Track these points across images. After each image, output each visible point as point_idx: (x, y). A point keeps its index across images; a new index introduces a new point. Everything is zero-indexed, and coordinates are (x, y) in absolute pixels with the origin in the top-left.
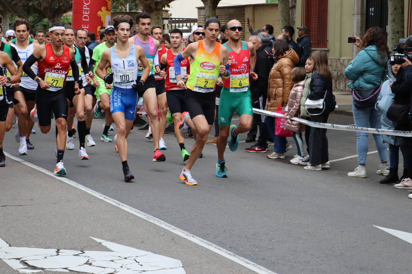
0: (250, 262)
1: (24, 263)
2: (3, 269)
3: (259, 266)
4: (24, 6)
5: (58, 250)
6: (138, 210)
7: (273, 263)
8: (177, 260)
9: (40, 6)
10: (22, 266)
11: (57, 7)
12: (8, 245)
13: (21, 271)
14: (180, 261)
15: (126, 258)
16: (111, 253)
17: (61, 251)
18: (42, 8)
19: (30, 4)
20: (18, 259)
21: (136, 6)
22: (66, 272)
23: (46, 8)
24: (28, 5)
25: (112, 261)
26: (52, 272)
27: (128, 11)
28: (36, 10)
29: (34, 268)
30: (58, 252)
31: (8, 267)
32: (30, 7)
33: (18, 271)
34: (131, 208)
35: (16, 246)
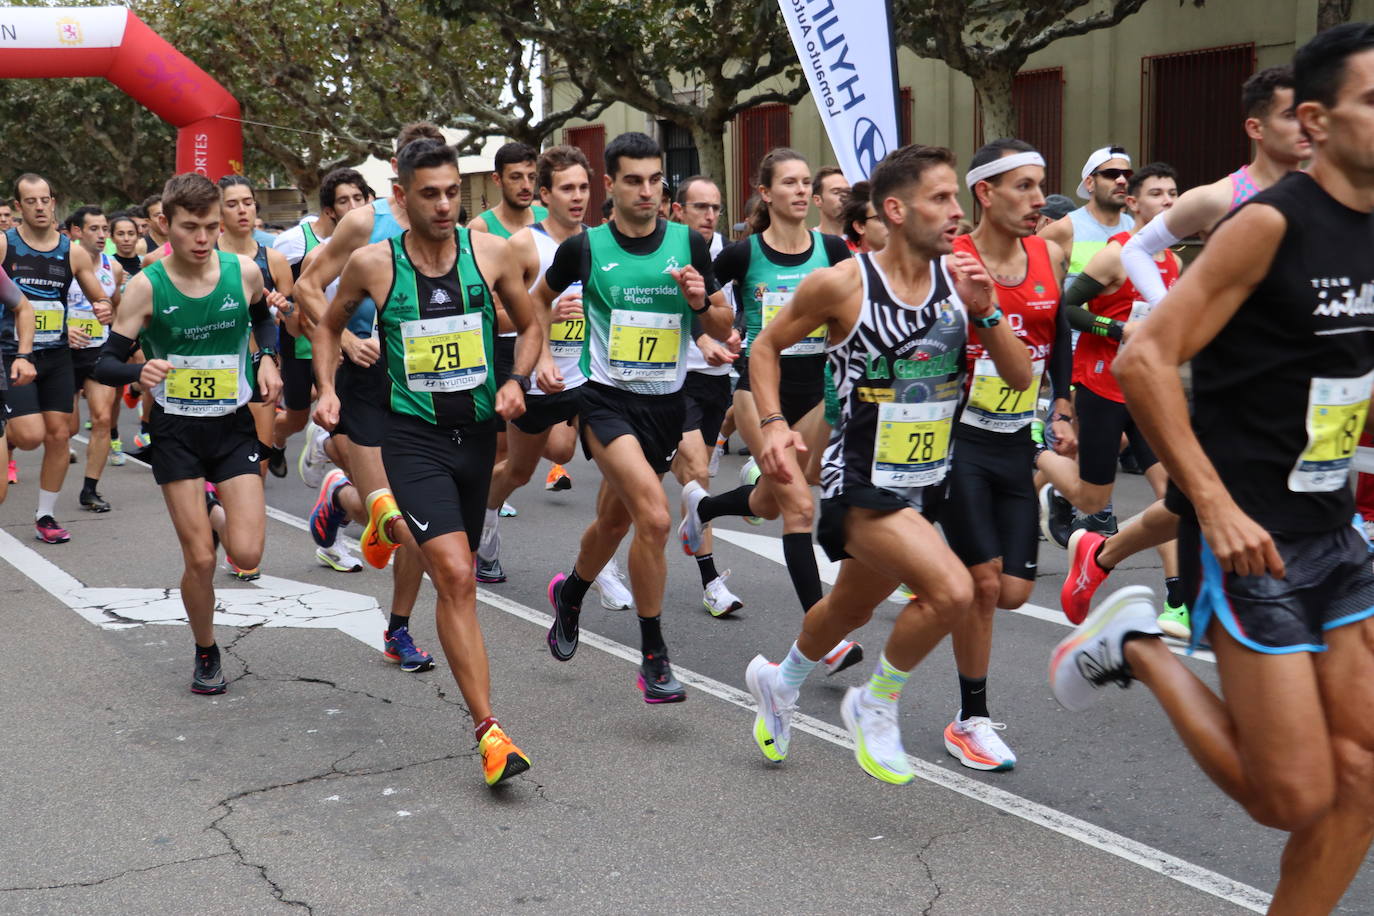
0: (491, 594)
1: (110, 613)
2: (75, 625)
3: (506, 600)
4: (92, 184)
5: (168, 590)
6: (301, 520)
7: (529, 594)
8: (368, 598)
9: (122, 184)
10: (107, 618)
11: (149, 185)
12: (81, 585)
13: (106, 627)
14: (374, 599)
15: (283, 598)
16: (257, 590)
17: (171, 591)
18: (125, 188)
19: (104, 181)
20: (101, 607)
21: (286, 178)
22: (183, 626)
23: (130, 187)
24: (99, 183)
25: (260, 604)
26: (158, 625)
27: (273, 187)
28: (114, 191)
29: (128, 620)
30: (167, 593)
31: (84, 621)
32: (103, 185)
33: (101, 628)
34: (289, 516)
35: (95, 586)
